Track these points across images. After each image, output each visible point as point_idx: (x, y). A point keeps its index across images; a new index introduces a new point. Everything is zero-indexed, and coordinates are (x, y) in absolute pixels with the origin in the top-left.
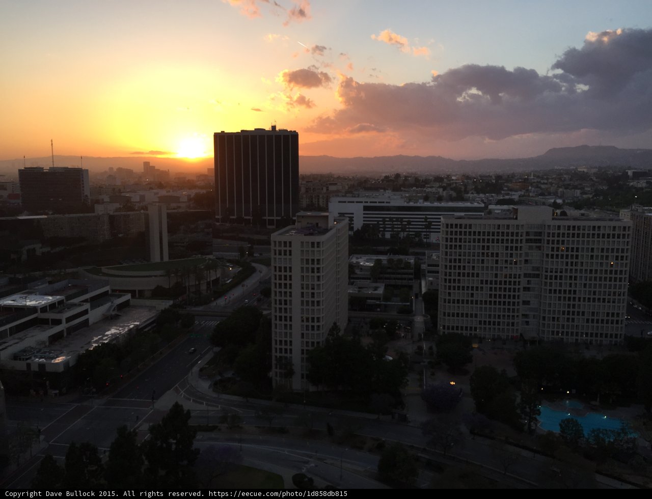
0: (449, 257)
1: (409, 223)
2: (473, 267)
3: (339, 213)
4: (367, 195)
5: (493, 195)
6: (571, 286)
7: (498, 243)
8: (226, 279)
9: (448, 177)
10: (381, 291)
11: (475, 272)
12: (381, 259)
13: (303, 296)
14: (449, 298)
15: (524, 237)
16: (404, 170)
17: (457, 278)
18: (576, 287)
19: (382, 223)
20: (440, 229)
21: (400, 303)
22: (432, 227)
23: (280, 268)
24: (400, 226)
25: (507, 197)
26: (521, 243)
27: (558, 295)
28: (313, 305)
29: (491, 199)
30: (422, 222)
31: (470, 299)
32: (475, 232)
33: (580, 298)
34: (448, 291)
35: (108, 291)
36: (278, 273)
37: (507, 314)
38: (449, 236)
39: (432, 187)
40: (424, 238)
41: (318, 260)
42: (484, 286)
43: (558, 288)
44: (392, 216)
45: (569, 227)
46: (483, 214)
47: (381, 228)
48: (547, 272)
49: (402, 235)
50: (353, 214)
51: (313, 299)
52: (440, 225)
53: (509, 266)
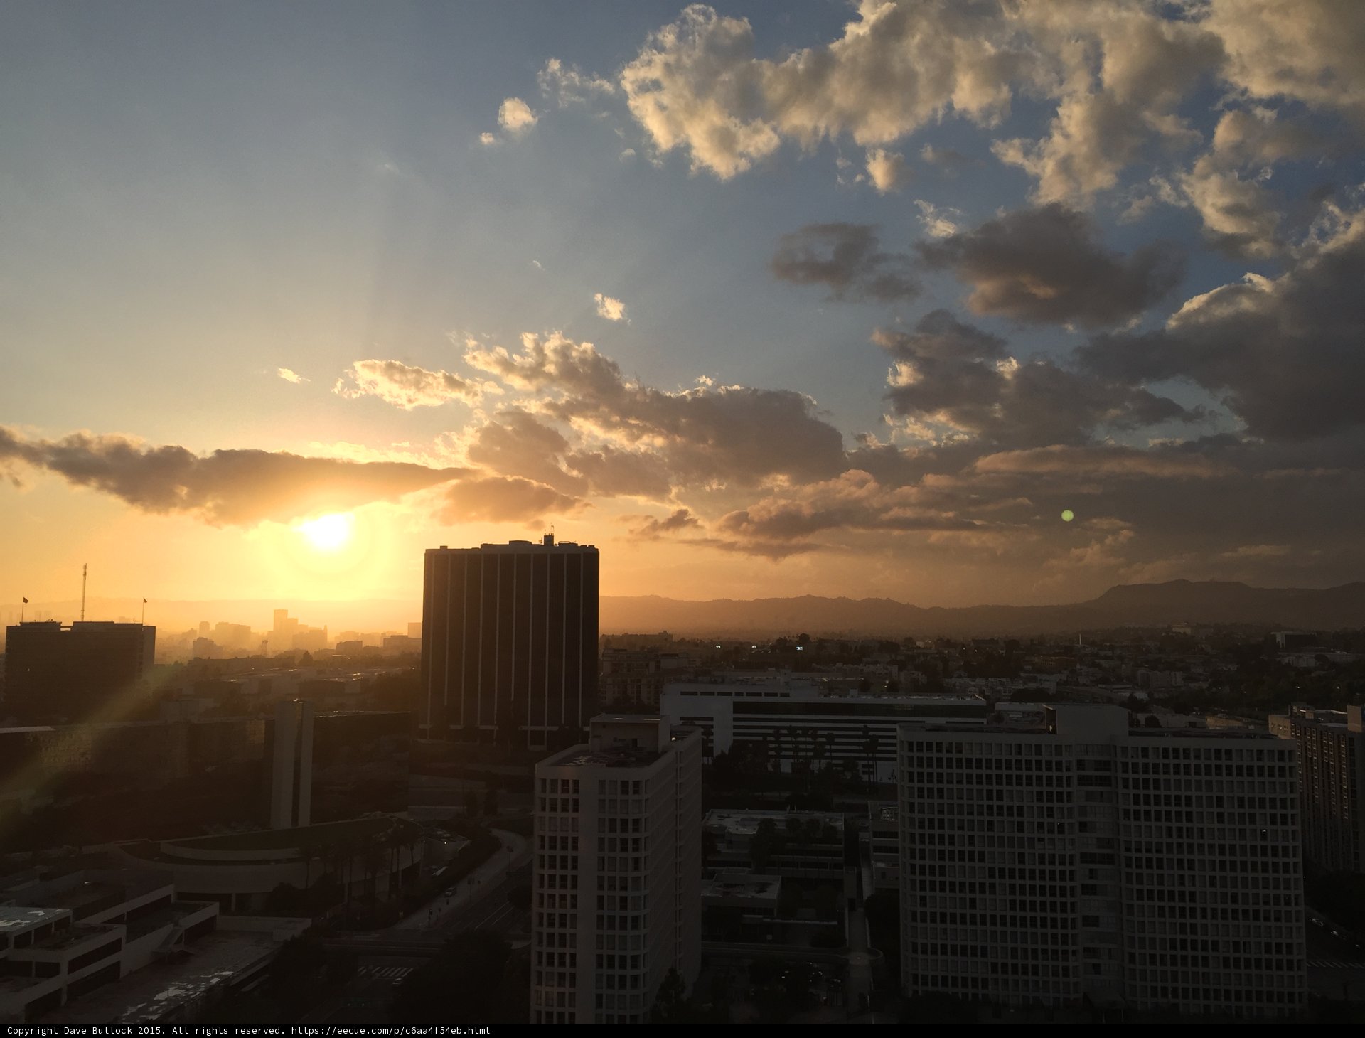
0: (917, 816)
1: (831, 740)
2: (971, 838)
3: (682, 718)
4: (741, 678)
5: (1004, 680)
6: (1182, 884)
7: (1019, 784)
8: (434, 867)
9: (909, 640)
10: (773, 893)
11: (977, 849)
12: (772, 820)
13: (601, 906)
14: (923, 909)
15: (1074, 773)
16: (815, 627)
17: (938, 863)
18: (1194, 885)
19: (773, 739)
20: (895, 752)
21: (818, 922)
22: (879, 748)
23: (553, 839)
24: (812, 747)
25: (1032, 686)
26: (1068, 785)
27: (1157, 903)
28: (623, 927)
29: (998, 688)
30: (858, 737)
31: (968, 912)
32: (969, 761)
33: (1204, 910)
34: (919, 893)
35: (169, 897)
36: (547, 852)
37: (1050, 947)
38: (916, 770)
39: (875, 663)
40: (864, 773)
41: (636, 822)
42: (997, 881)
43: (1156, 888)
44: (794, 724)
45: (1166, 750)
46: (984, 721)
47: (772, 749)
48: (1128, 850)
49: (817, 765)
50: (711, 719)
51: (623, 913)
52: (894, 745)
53: (1047, 836)
